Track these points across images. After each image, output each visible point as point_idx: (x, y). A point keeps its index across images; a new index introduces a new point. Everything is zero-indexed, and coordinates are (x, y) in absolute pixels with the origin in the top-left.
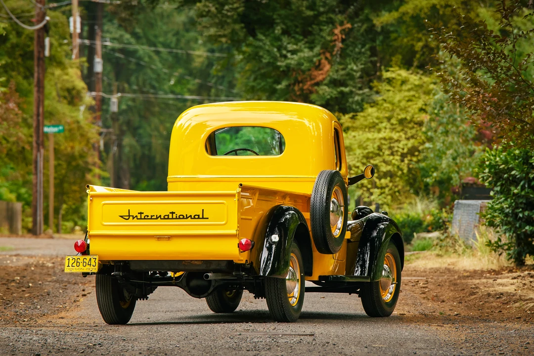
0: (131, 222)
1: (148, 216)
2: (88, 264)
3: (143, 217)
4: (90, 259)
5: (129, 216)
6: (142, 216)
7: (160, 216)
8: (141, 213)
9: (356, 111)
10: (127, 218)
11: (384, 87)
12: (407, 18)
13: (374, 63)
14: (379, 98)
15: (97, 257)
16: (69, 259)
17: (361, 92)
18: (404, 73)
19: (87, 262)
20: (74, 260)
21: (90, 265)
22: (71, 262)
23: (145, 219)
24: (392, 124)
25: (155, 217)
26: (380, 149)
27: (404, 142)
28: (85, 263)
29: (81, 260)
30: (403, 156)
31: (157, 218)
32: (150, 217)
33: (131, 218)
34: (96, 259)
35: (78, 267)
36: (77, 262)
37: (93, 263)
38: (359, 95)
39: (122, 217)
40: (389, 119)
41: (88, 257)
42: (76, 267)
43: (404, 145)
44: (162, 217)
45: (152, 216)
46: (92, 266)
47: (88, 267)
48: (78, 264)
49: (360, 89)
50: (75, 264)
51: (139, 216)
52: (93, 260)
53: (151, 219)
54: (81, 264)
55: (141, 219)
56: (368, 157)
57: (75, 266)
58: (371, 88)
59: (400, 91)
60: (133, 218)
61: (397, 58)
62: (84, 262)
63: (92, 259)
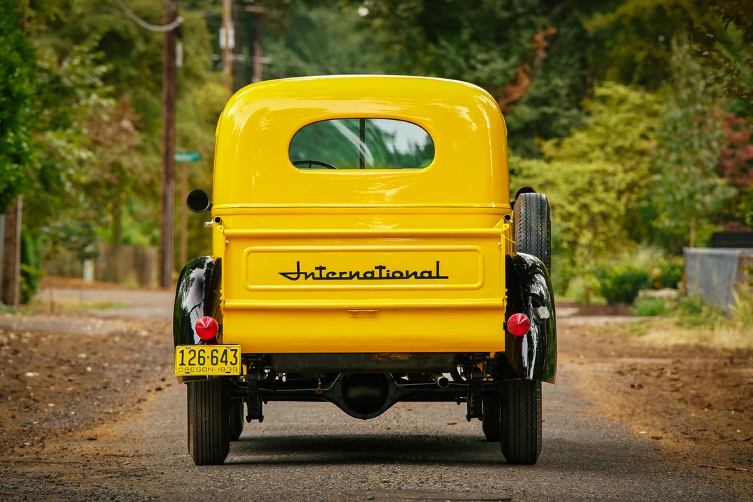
0: (302, 284)
1: (334, 273)
2: (222, 361)
3: (324, 275)
4: (225, 352)
5: (299, 273)
6: (322, 274)
7: (357, 274)
8: (321, 268)
9: (561, 137)
10: (295, 276)
11: (596, 106)
12: (625, 22)
13: (584, 78)
14: (589, 121)
15: (239, 348)
16: (182, 352)
17: (567, 113)
18: (621, 90)
19: (219, 355)
20: (193, 353)
21: (226, 362)
22: (187, 357)
23: (328, 278)
24: (606, 154)
25: (348, 275)
26: (591, 183)
27: (620, 176)
28: (215, 360)
29: (208, 353)
30: (620, 193)
31: (351, 277)
32: (338, 275)
33: (302, 276)
34: (236, 350)
35: (202, 367)
36: (199, 357)
37: (230, 358)
38: (566, 117)
39: (284, 274)
40: (602, 147)
41: (221, 349)
42: (197, 366)
43: (621, 179)
44: (361, 276)
45: (341, 274)
46: (229, 363)
47: (221, 365)
48: (202, 360)
49: (567, 109)
50: (195, 361)
51: (317, 274)
52: (230, 354)
53: (340, 278)
54: (208, 361)
55: (321, 278)
56: (576, 194)
57: (196, 363)
58: (580, 108)
59: (617, 112)
60: (307, 277)
61: (613, 71)
62: (212, 357)
63: (229, 351)
